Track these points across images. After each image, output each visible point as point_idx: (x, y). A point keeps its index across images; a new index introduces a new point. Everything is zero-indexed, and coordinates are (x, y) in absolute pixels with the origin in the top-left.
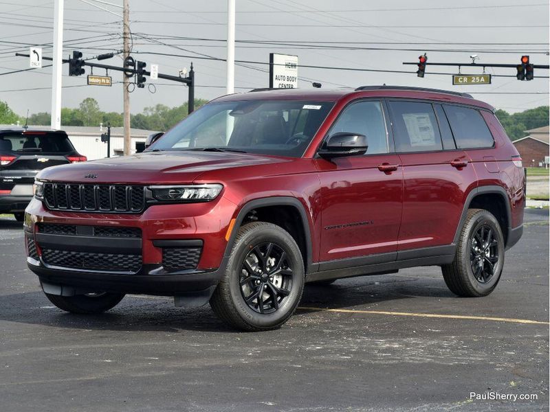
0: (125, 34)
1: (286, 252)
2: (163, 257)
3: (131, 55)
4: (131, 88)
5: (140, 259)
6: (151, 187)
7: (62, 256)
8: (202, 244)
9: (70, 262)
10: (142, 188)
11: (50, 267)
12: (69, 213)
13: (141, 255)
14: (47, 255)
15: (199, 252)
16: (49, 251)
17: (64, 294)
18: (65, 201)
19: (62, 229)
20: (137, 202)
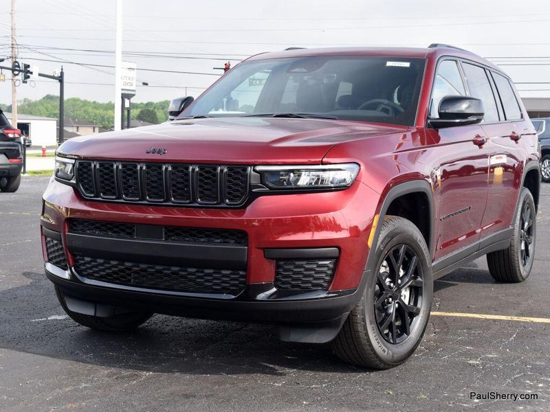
0: (12, 45)
1: (418, 256)
2: (277, 273)
3: (17, 60)
4: (17, 83)
5: (242, 276)
6: (259, 168)
7: (109, 268)
8: (337, 255)
9: (122, 277)
10: (245, 170)
11: (88, 281)
12: (120, 205)
13: (245, 270)
14: (84, 264)
15: (331, 266)
16: (87, 259)
17: (99, 315)
18: (113, 188)
19: (109, 229)
20: (235, 191)
